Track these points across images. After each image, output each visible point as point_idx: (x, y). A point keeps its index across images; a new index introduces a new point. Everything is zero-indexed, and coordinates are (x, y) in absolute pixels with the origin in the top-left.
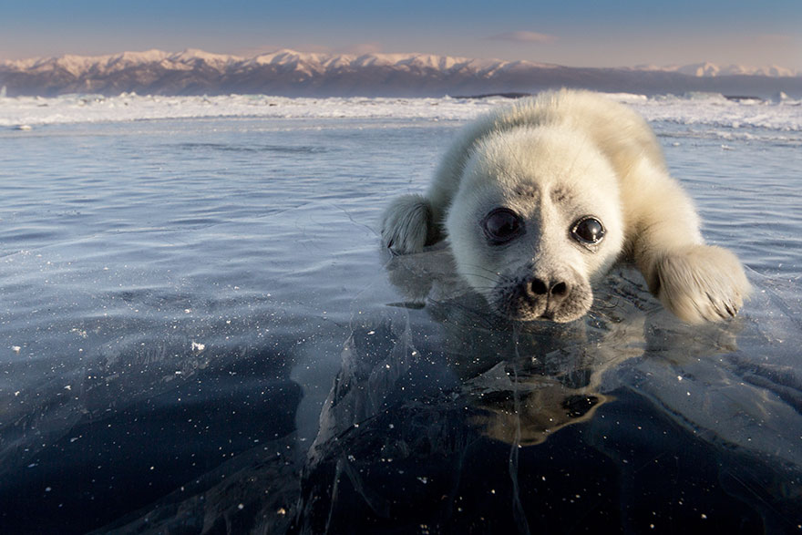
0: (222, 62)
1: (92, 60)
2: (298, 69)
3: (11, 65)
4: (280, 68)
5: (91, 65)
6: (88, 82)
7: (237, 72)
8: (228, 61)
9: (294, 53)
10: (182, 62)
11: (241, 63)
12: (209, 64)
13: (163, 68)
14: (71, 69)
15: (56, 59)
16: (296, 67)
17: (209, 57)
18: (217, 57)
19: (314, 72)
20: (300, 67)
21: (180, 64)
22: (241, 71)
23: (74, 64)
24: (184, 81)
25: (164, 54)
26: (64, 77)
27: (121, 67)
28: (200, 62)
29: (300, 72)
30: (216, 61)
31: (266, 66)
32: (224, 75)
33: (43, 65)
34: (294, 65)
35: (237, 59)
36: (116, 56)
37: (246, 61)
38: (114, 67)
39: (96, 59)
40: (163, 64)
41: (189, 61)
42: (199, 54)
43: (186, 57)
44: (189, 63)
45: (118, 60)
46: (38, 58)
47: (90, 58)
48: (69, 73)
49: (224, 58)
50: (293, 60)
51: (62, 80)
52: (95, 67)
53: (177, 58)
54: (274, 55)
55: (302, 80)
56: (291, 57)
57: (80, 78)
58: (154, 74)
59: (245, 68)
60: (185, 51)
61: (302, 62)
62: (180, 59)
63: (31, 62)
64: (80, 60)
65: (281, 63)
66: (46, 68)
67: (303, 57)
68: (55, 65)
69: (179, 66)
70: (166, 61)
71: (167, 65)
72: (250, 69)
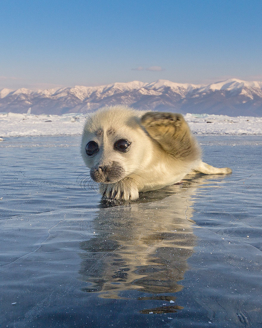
0: (183, 89)
1: (92, 89)
2: (242, 94)
3: (41, 92)
4: (228, 93)
5: (91, 92)
6: (89, 104)
7: (194, 97)
8: (188, 89)
9: (239, 81)
10: (155, 89)
11: (198, 89)
12: (174, 91)
13: (140, 94)
14: (79, 95)
15: (70, 88)
16: (241, 92)
17: (174, 86)
18: (180, 85)
19: (255, 95)
20: (244, 92)
21: (153, 91)
22: (197, 96)
23: (80, 91)
24: (154, 103)
25: (142, 83)
26: (73, 100)
27: (111, 93)
28: (167, 89)
29: (244, 96)
30: (179, 88)
31: (217, 91)
32: (184, 99)
33: (61, 92)
34: (239, 91)
35: (195, 86)
36: (109, 86)
37: (202, 88)
38: (107, 93)
39: (95, 88)
40: (141, 91)
41: (160, 88)
42: (167, 83)
43: (157, 86)
44: (160, 90)
45: (109, 89)
46: (58, 88)
47: (91, 88)
48: (77, 98)
49: (185, 86)
50: (238, 87)
51: (72, 103)
52: (94, 94)
53: (151, 86)
54: (224, 83)
55: (244, 102)
56: (238, 84)
57: (84, 101)
58: (134, 98)
59: (200, 94)
60: (157, 82)
61: (245, 88)
62: (153, 87)
63: (53, 91)
64: (85, 89)
65: (229, 89)
66: (63, 95)
67: (247, 84)
68: (68, 93)
69: (152, 93)
70: (143, 89)
71: (144, 92)
72: (204, 94)
